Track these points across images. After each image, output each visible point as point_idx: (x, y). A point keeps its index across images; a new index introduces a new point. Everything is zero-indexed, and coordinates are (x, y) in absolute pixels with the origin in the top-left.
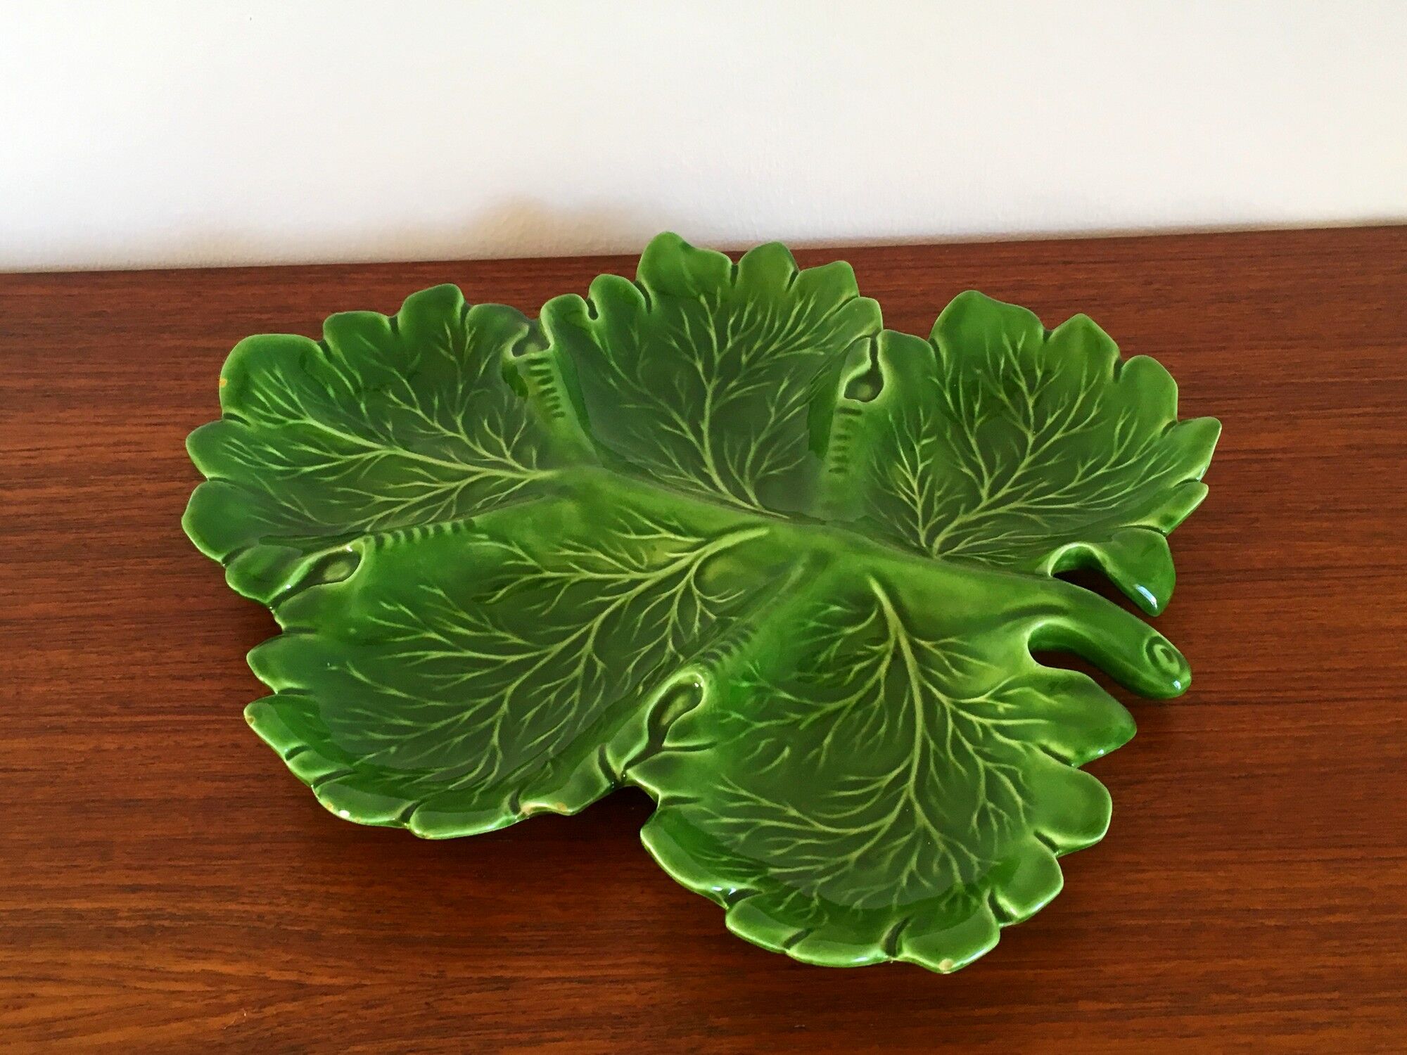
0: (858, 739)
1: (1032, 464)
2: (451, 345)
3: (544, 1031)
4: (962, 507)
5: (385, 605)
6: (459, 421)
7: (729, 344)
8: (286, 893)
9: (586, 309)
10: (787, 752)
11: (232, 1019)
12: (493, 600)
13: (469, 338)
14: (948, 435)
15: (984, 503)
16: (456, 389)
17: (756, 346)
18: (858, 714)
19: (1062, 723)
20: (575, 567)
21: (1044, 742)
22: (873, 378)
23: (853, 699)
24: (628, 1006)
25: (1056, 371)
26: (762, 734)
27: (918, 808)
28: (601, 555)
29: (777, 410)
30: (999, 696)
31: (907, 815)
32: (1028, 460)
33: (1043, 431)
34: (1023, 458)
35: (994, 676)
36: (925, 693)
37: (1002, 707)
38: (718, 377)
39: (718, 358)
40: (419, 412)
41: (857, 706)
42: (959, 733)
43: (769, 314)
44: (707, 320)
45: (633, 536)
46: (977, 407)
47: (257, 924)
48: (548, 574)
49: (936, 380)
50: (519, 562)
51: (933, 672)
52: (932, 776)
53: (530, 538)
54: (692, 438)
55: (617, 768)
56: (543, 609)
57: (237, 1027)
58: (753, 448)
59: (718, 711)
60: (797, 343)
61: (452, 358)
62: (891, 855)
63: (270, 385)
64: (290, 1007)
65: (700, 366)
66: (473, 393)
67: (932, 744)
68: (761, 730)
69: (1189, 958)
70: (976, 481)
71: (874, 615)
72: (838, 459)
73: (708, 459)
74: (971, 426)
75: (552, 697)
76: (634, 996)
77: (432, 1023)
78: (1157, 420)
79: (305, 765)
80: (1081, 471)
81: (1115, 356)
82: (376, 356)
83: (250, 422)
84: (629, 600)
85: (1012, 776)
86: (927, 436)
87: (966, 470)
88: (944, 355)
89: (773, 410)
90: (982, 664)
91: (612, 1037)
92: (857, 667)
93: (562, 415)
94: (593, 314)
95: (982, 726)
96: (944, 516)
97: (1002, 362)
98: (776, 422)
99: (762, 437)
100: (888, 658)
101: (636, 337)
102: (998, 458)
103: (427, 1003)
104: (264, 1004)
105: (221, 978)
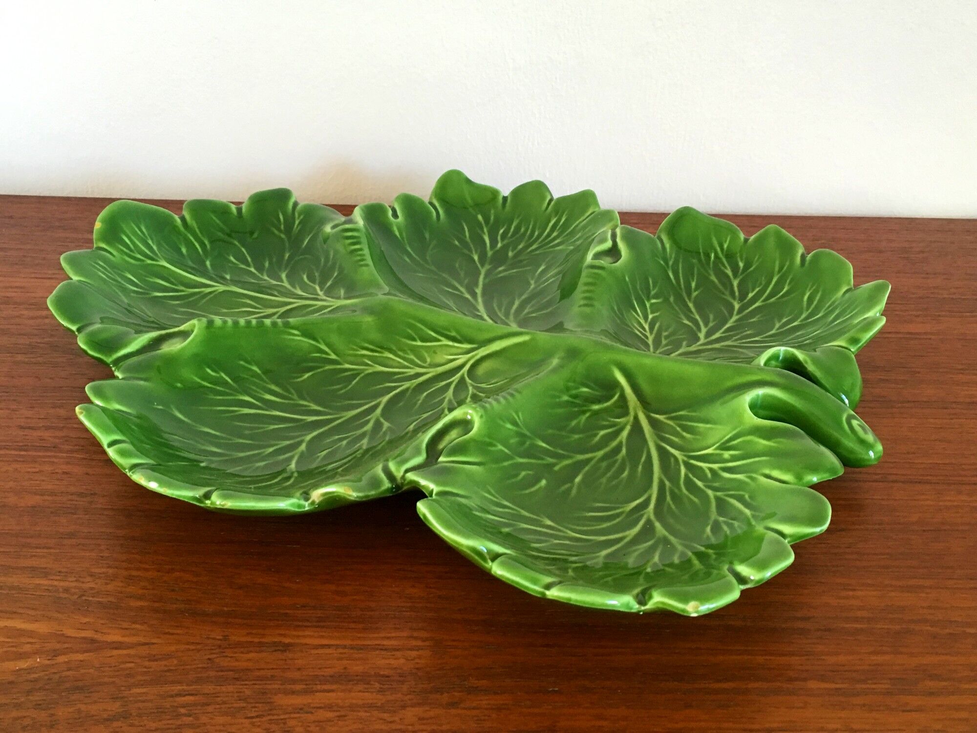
0: (604, 480)
1: (736, 321)
2: (282, 227)
3: (316, 684)
4: (684, 343)
5: (209, 371)
6: (284, 276)
7: (499, 245)
8: (92, 575)
9: (390, 213)
10: (544, 482)
11: (23, 664)
12: (299, 380)
13: (297, 222)
14: (672, 299)
15: (702, 341)
16: (283, 256)
17: (520, 247)
18: (604, 464)
19: (779, 457)
20: (370, 363)
21: (767, 471)
22: (613, 252)
23: (601, 453)
24: (395, 668)
25: (754, 262)
26: (522, 466)
27: (658, 525)
28: (391, 356)
29: (535, 282)
30: (724, 447)
31: (649, 529)
32: (735, 318)
33: (745, 301)
34: (731, 315)
35: (719, 433)
36: (660, 449)
37: (727, 455)
38: (490, 265)
39: (490, 253)
40: (253, 270)
41: (603, 458)
42: (691, 476)
43: (531, 227)
44: (483, 231)
45: (419, 343)
46: (693, 285)
47: (62, 595)
48: (347, 366)
49: (662, 262)
50: (324, 356)
51: (667, 436)
52: (669, 505)
53: (334, 339)
54: (468, 296)
55: (398, 473)
56: (341, 389)
57: (29, 670)
58: (517, 303)
59: (487, 440)
60: (551, 244)
61: (283, 236)
62: (636, 554)
63: (135, 234)
64: (80, 657)
65: (476, 258)
66: (297, 258)
67: (667, 483)
68: (521, 464)
69: (901, 653)
70: (694, 328)
71: (616, 397)
72: (586, 298)
73: (481, 307)
74: (689, 294)
75: (345, 442)
76: (402, 661)
77: (212, 673)
78: (837, 288)
79: (123, 453)
80: (777, 325)
81: (801, 250)
82: (222, 230)
83: (115, 254)
84: (412, 387)
85: (740, 499)
86: (655, 297)
87: (686, 322)
88: (668, 246)
89: (532, 282)
90: (708, 426)
91: (379, 691)
92: (602, 433)
93: (367, 265)
94: (395, 215)
95: (711, 469)
96: (669, 347)
97: (713, 255)
98: (534, 289)
99: (523, 297)
100: (628, 428)
101: (427, 236)
102: (711, 317)
103: (209, 659)
104: (56, 653)
105: (22, 633)
